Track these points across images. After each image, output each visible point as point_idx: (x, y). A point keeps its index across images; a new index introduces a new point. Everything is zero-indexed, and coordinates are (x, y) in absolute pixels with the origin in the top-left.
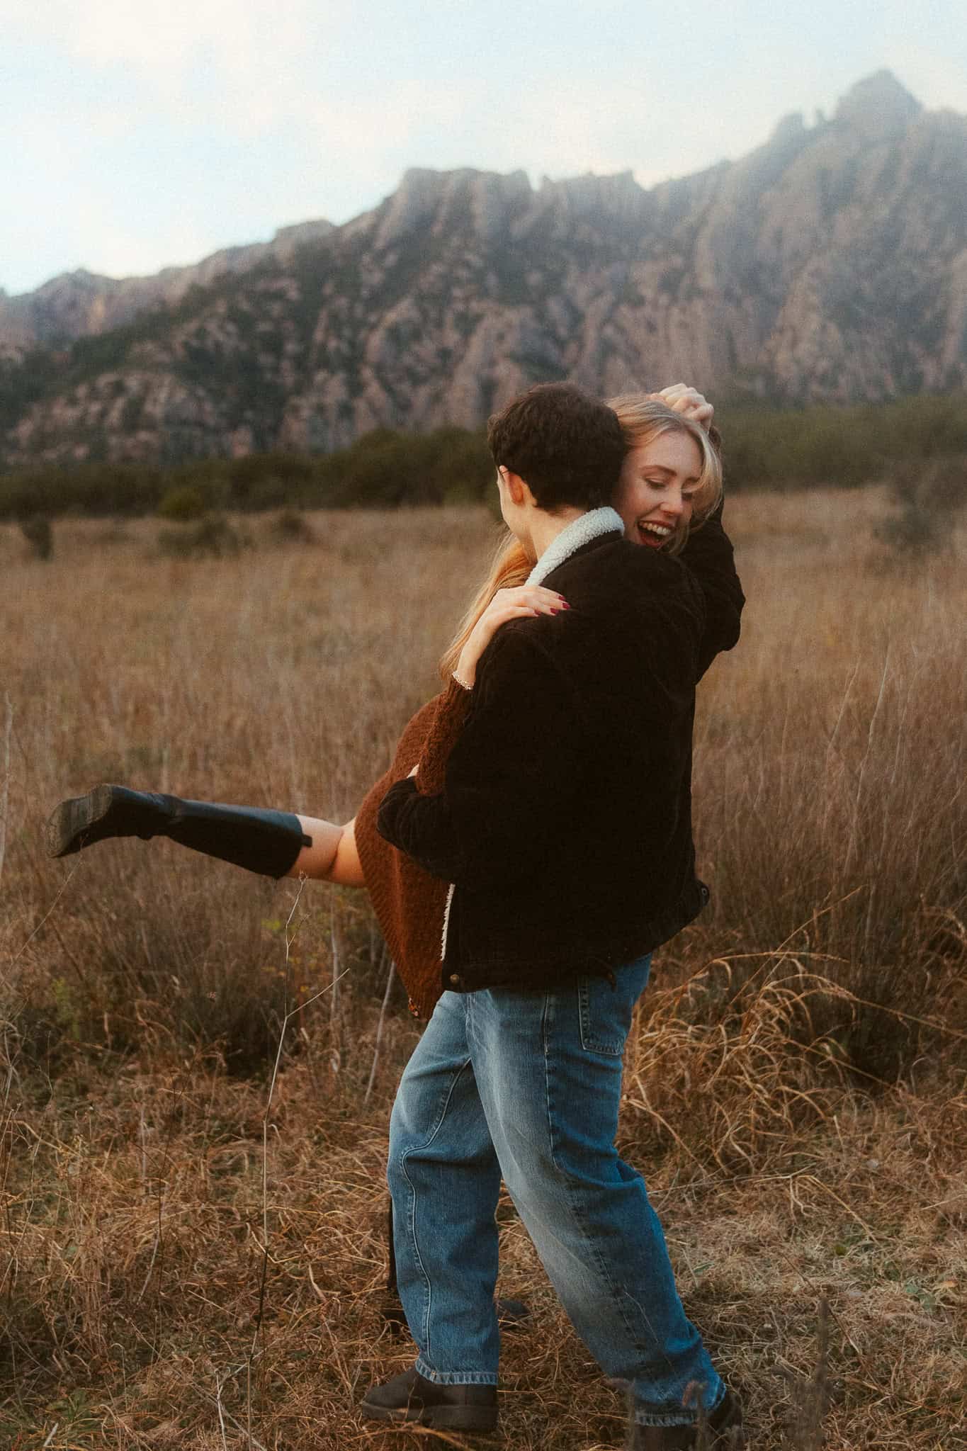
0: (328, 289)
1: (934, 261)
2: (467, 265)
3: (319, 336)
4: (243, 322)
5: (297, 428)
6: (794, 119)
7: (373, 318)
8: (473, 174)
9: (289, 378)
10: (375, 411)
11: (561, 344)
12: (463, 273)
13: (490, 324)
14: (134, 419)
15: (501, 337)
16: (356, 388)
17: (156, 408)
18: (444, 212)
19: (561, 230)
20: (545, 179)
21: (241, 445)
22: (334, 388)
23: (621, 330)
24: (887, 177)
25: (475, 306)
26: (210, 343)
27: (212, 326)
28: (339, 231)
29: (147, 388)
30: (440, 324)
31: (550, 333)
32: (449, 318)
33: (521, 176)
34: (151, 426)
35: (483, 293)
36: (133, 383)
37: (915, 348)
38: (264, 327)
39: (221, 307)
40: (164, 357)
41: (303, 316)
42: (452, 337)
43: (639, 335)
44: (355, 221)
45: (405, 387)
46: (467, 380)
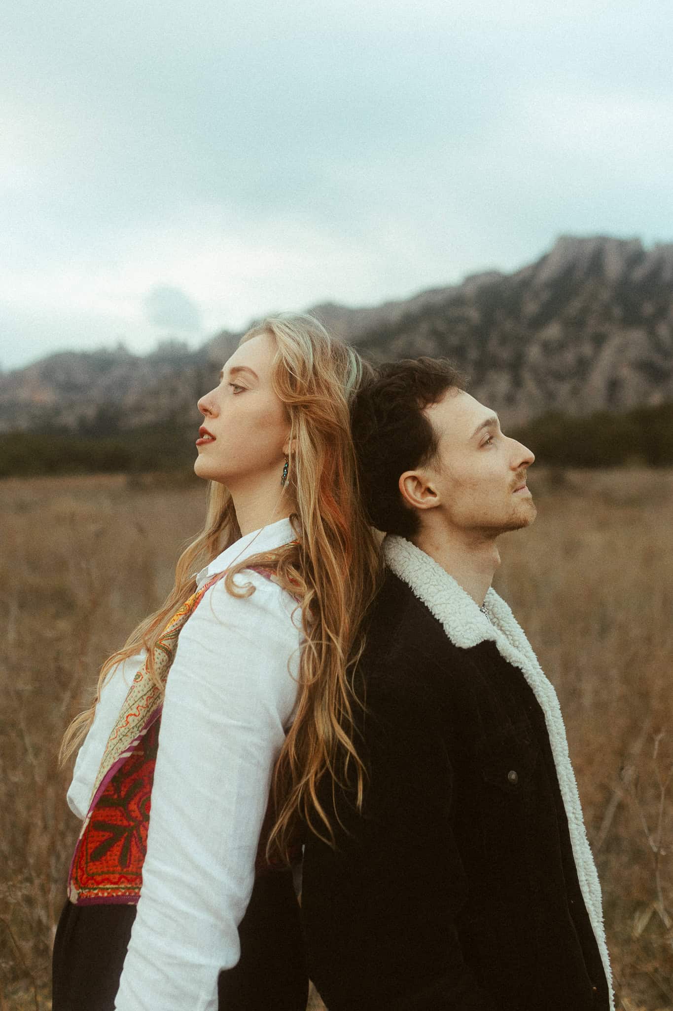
0: (498, 316)
2: (599, 300)
3: (492, 347)
4: (439, 337)
7: (531, 335)
8: (604, 239)
10: (531, 401)
11: (666, 355)
12: (595, 306)
13: (616, 340)
15: (622, 351)
16: (517, 382)
18: (584, 263)
25: (604, 328)
27: (418, 340)
28: (507, 278)
30: (578, 340)
31: (658, 346)
32: (586, 336)
33: (637, 240)
35: (609, 319)
38: (454, 340)
39: (424, 327)
41: (481, 333)
42: (587, 349)
44: (519, 272)
45: (552, 384)
46: (597, 379)
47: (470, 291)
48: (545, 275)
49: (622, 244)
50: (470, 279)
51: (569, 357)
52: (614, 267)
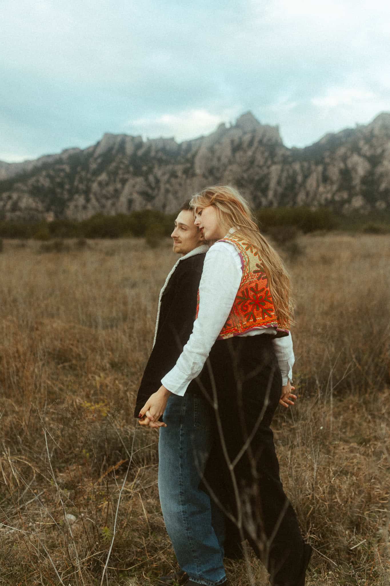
0: (79, 169)
1: (265, 169)
2: (123, 163)
3: (76, 183)
4: (51, 178)
5: (70, 213)
6: (222, 125)
7: (93, 178)
8: (125, 136)
9: (66, 196)
10: (94, 208)
11: (153, 189)
12: (122, 166)
13: (131, 182)
14: (15, 207)
15: (134, 186)
16: (88, 200)
17: (23, 204)
18: (116, 147)
19: (153, 154)
20: (148, 139)
21: (50, 218)
22: (81, 200)
23: (172, 185)
24: (251, 143)
25: (126, 176)
26: (40, 184)
27: (41, 179)
28: (82, 151)
29: (19, 198)
30: (115, 181)
31: (149, 185)
32: (118, 180)
33: (140, 137)
34: (20, 210)
35: (128, 172)
36: (15, 196)
37: (259, 194)
38: (58, 180)
39: (44, 173)
40: (25, 188)
41: (70, 177)
42: (119, 186)
43: (177, 187)
44: (88, 148)
45: (103, 201)
46: (123, 199)
47: (65, 157)
48: (99, 151)
49: (133, 138)
50: (65, 151)
51: (111, 188)
52: (129, 149)
